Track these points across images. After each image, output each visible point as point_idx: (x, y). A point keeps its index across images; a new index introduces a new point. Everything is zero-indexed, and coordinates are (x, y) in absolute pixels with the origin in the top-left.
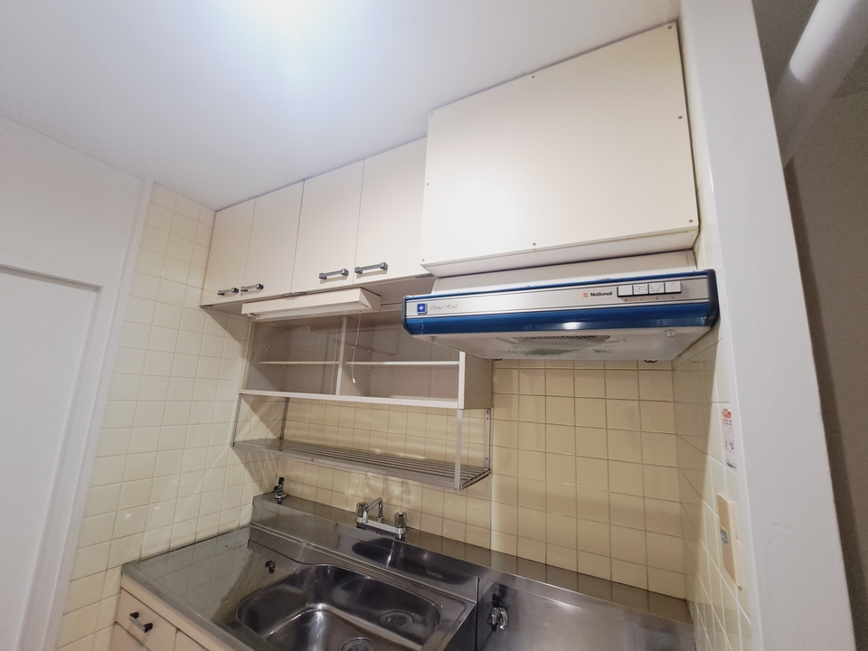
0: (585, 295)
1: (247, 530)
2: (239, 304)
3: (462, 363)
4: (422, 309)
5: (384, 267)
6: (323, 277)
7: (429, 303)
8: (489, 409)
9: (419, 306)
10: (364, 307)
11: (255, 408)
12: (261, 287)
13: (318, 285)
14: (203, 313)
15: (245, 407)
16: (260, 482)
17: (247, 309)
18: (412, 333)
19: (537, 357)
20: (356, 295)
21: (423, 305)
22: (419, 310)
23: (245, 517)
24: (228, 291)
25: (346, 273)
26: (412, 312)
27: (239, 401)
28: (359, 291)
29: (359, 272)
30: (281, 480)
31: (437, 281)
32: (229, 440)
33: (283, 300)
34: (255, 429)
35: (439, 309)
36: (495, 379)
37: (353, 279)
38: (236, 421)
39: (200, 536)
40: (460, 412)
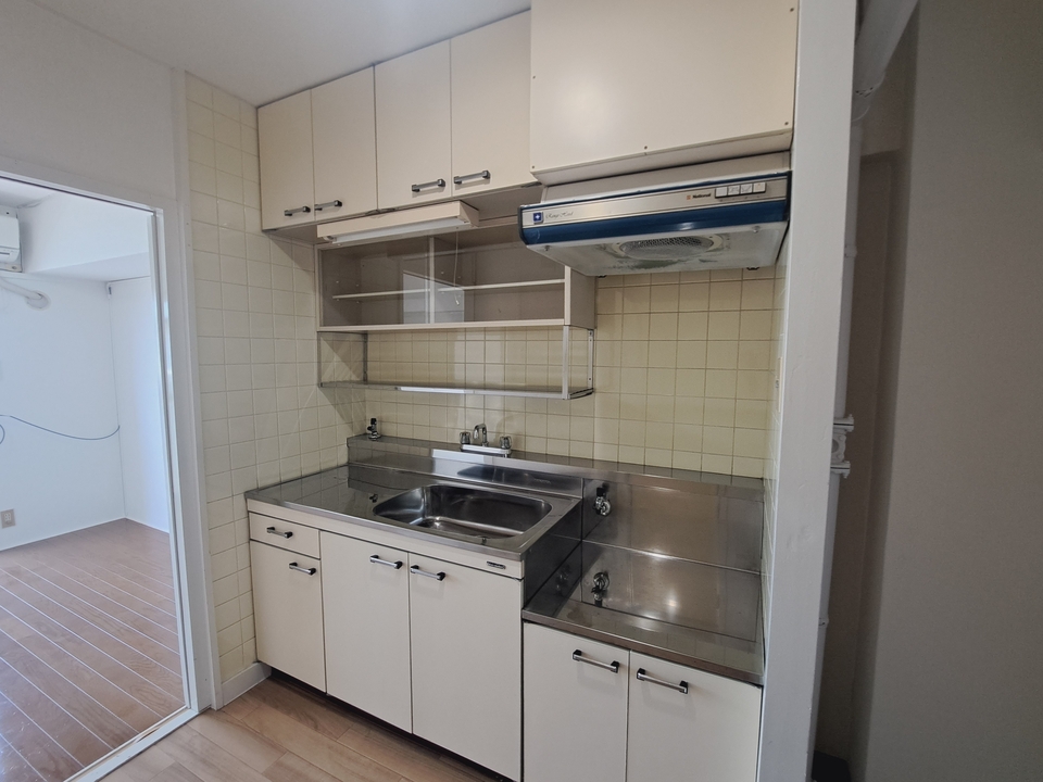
0: (689, 197)
1: (346, 468)
2: (313, 228)
3: (567, 281)
4: (538, 218)
5: (487, 176)
6: (416, 190)
7: (545, 212)
8: (592, 330)
9: (535, 215)
10: (463, 223)
11: (335, 348)
12: (340, 204)
13: (410, 199)
14: (266, 240)
15: (326, 347)
16: (351, 423)
17: (323, 232)
18: (527, 243)
19: (643, 271)
20: (455, 209)
21: (539, 214)
22: (535, 219)
23: (342, 457)
24: (297, 211)
25: (443, 184)
26: (528, 222)
27: (319, 340)
28: (458, 204)
29: (458, 182)
30: (373, 421)
31: (545, 190)
32: (315, 381)
33: (369, 218)
34: (338, 369)
35: (556, 217)
36: (599, 300)
37: (451, 191)
38: (319, 362)
39: (305, 473)
40: (566, 329)
